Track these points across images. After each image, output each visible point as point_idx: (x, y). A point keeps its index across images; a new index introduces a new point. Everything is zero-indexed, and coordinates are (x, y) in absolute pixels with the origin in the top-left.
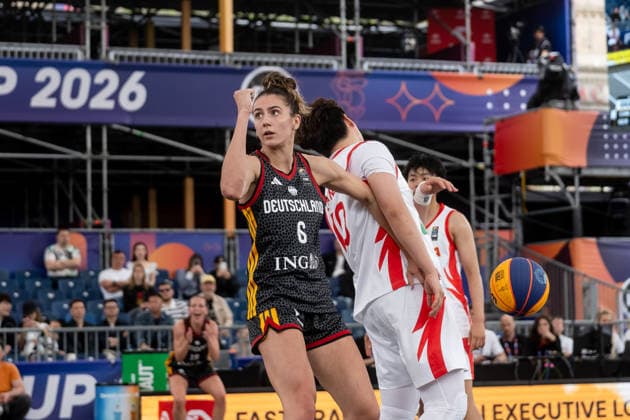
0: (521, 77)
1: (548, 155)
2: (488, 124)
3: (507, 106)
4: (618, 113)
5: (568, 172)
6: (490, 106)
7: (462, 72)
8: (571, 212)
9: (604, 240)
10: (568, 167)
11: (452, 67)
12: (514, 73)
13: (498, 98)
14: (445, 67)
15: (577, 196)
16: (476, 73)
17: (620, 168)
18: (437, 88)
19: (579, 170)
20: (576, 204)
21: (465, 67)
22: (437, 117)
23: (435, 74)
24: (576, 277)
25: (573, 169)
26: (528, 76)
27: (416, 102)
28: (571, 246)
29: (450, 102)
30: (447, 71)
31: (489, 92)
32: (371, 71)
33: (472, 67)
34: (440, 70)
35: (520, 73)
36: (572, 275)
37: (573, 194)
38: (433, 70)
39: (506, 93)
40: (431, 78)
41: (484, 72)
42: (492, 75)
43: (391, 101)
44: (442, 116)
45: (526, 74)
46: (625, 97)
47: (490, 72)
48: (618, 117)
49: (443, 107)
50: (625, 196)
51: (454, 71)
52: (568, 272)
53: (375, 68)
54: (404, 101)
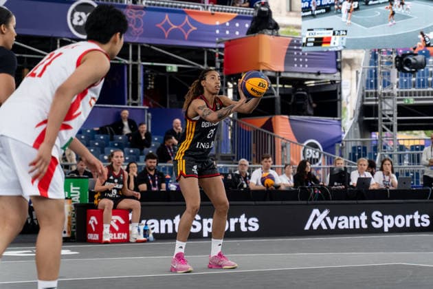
0: (237, 14)
1: (262, 63)
2: (219, 43)
3: (227, 32)
4: (307, 39)
5: (273, 74)
6: (218, 32)
7: (202, 10)
8: (274, 99)
9: (293, 117)
10: (273, 71)
11: (196, 7)
12: (232, 12)
13: (223, 27)
14: (192, 6)
15: (278, 90)
16: (209, 11)
17: (303, 73)
18: (187, 19)
19: (280, 73)
20: (277, 94)
21: (204, 7)
22: (186, 37)
23: (186, 10)
24: (276, 139)
25: (276, 72)
26: (241, 15)
27: (174, 27)
28: (273, 120)
29: (194, 28)
30: (193, 8)
31: (218, 23)
32: (147, 6)
33: (208, 7)
34: (188, 8)
35: (235, 12)
36: (273, 138)
37: (275, 88)
38: (184, 8)
39: (228, 24)
40: (183, 12)
41: (214, 10)
42: (219, 13)
43: (159, 25)
44: (189, 36)
45: (239, 13)
46: (312, 30)
47: (218, 11)
48: (307, 42)
49: (191, 30)
50: (303, 91)
51: (197, 9)
52: (271, 136)
53: (150, 4)
54: (167, 26)
